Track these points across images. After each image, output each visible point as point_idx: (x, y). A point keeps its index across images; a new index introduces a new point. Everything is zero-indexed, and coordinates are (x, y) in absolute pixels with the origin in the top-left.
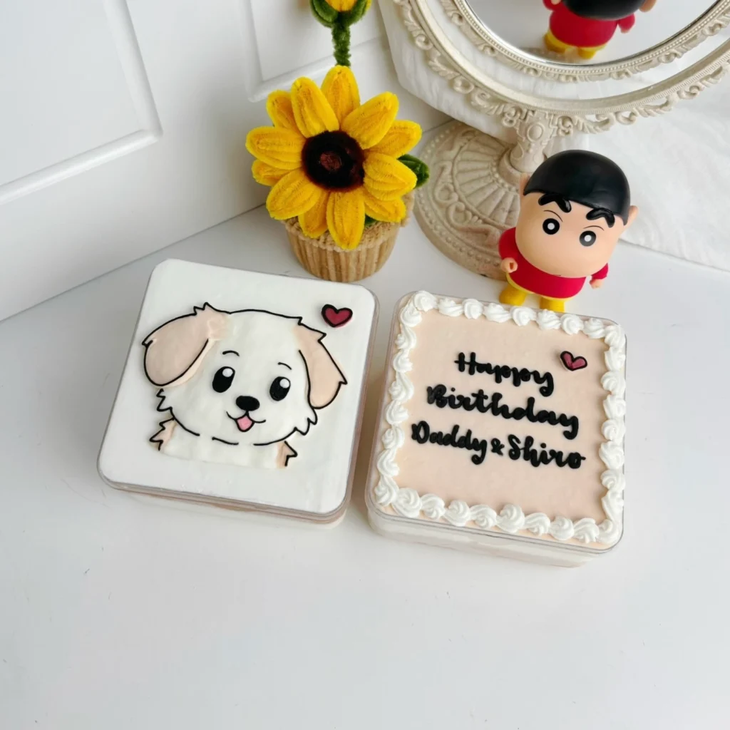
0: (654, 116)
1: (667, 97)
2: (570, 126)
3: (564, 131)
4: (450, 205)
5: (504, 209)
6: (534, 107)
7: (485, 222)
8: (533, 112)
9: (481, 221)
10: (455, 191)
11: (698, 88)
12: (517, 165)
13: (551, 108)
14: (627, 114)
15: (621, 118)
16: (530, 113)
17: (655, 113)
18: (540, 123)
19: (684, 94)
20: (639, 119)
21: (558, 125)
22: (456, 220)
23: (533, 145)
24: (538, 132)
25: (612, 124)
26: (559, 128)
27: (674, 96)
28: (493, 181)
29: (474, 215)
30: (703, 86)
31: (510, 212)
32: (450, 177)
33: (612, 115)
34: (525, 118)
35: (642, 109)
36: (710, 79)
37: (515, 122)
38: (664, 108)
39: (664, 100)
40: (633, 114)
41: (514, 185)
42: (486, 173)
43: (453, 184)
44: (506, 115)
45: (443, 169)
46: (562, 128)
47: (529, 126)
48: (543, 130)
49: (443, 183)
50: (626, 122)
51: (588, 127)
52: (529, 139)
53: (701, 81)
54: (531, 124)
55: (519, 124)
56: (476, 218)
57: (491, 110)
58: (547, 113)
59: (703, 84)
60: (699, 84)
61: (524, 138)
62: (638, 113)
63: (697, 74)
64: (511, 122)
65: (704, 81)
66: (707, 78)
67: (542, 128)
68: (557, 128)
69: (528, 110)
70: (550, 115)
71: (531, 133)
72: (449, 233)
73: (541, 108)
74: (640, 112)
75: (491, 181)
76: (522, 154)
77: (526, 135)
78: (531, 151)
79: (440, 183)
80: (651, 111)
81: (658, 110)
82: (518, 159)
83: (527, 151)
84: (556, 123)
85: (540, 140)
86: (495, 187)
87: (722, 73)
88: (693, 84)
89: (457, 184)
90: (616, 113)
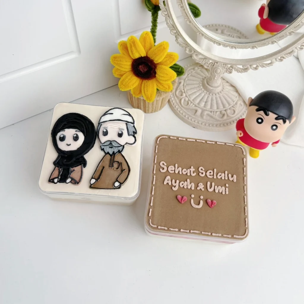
0: (265, 67)
1: (271, 61)
2: (232, 69)
3: (229, 71)
4: (182, 98)
5: (203, 101)
6: (218, 61)
7: (196, 106)
8: (217, 63)
9: (194, 105)
10: (184, 92)
11: (284, 58)
12: (210, 84)
13: (224, 62)
14: (255, 66)
15: (252, 67)
16: (216, 64)
17: (266, 66)
18: (219, 68)
19: (278, 60)
20: (260, 68)
21: (227, 69)
22: (184, 104)
23: (216, 76)
24: (219, 71)
25: (249, 70)
26: (227, 70)
27: (274, 60)
28: (200, 90)
29: (191, 103)
30: (285, 57)
31: (206, 102)
32: (182, 86)
33: (249, 66)
34: (214, 65)
35: (261, 64)
36: (288, 55)
37: (210, 66)
38: (270, 65)
39: (269, 62)
40: (257, 66)
41: (208, 91)
42: (197, 85)
43: (184, 89)
44: (206, 64)
45: (180, 83)
46: (228, 70)
47: (215, 68)
48: (220, 70)
49: (180, 89)
50: (254, 69)
51: (239, 70)
52: (215, 73)
53: (285, 55)
54: (216, 68)
55: (211, 68)
56: (192, 104)
57: (200, 61)
58: (223, 64)
59: (286, 56)
60: (284, 56)
61: (213, 73)
62: (259, 66)
63: (283, 52)
64: (208, 66)
65: (286, 55)
66: (287, 54)
67: (220, 69)
68: (226, 70)
69: (215, 62)
70: (224, 64)
71: (216, 72)
72: (181, 109)
73: (220, 62)
74: (260, 66)
75: (199, 89)
76: (212, 79)
77: (214, 72)
78: (216, 78)
79: (178, 89)
80: (265, 65)
81: (267, 65)
82: (210, 81)
83: (214, 78)
84: (226, 68)
85: (219, 74)
86: (201, 92)
87: (293, 52)
88: (281, 56)
89: (185, 90)
90: (250, 66)
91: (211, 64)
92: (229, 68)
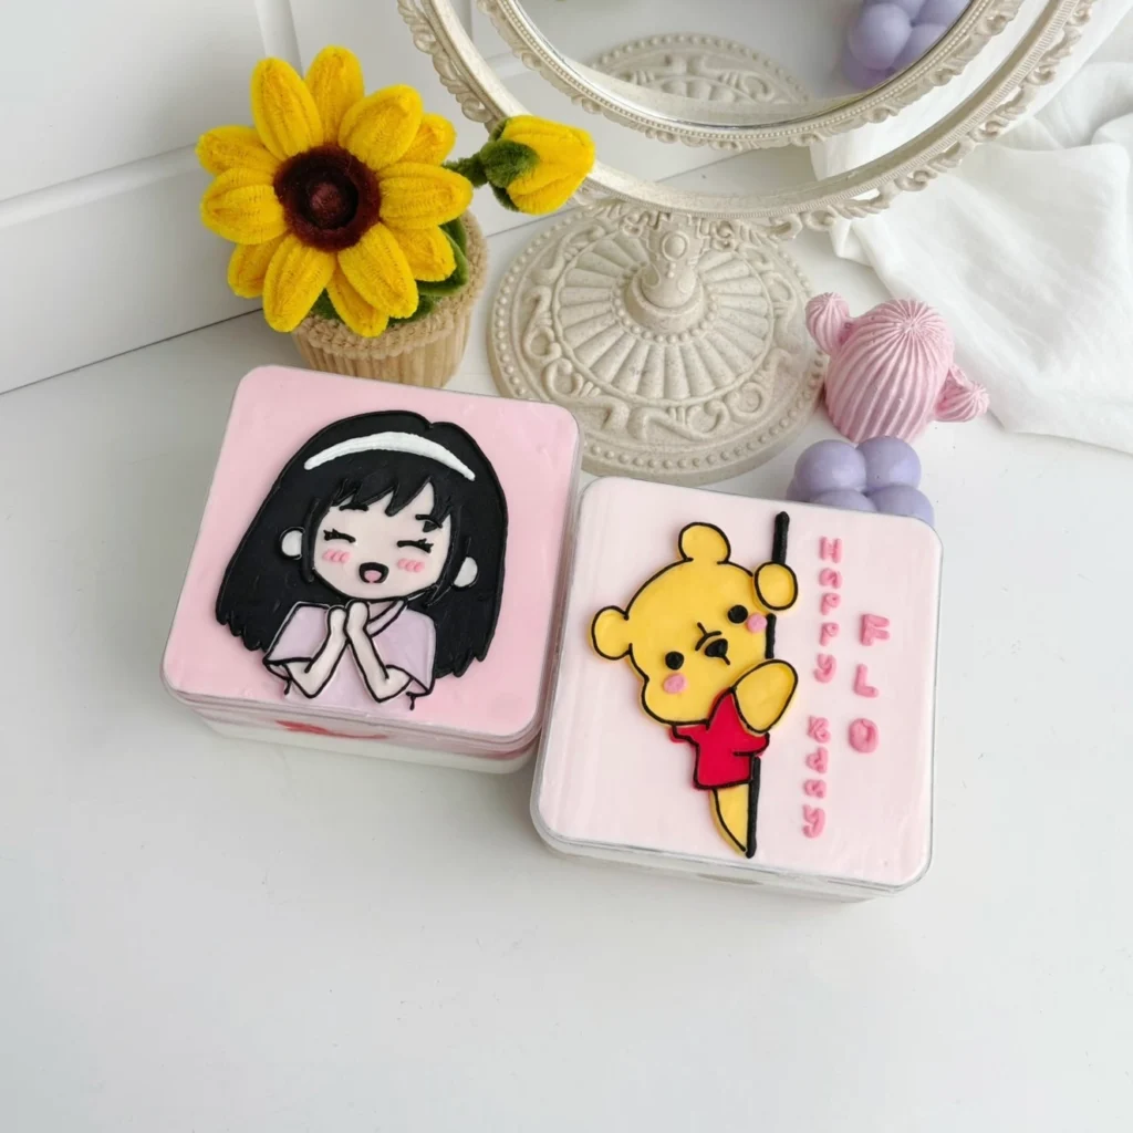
2: (729, 235)
3: (720, 243)
6: (668, 208)
7: (605, 392)
8: (668, 215)
9: (598, 392)
10: (557, 339)
12: (653, 298)
13: (694, 209)
16: (663, 218)
18: (680, 233)
21: (710, 234)
23: (674, 266)
24: (679, 245)
26: (712, 239)
28: (617, 322)
31: (644, 373)
33: (794, 217)
34: (656, 226)
37: (641, 230)
41: (649, 328)
43: (553, 327)
44: (626, 220)
46: (717, 237)
47: (663, 237)
48: (686, 244)
49: (536, 326)
51: (759, 237)
52: (667, 256)
54: (667, 233)
55: (648, 233)
56: (590, 386)
58: (690, 216)
61: (658, 256)
64: (636, 230)
67: (684, 239)
69: (660, 213)
70: (695, 219)
71: (669, 249)
73: (679, 210)
75: (613, 322)
76: (658, 280)
77: (661, 253)
78: (672, 275)
82: (653, 287)
83: (666, 275)
84: (707, 231)
85: (682, 258)
86: (620, 332)
89: (560, 329)
91: (646, 219)
92: (718, 231)
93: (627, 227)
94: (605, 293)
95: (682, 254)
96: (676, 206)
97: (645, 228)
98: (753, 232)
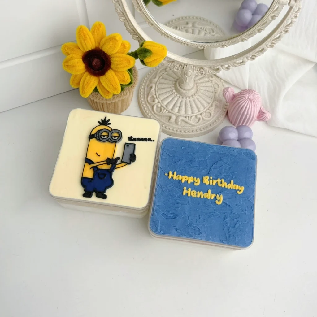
0: (238, 67)
4: (155, 104)
5: (177, 106)
7: (169, 112)
8: (186, 65)
12: (182, 87)
13: (193, 64)
14: (226, 66)
18: (189, 70)
19: (249, 58)
22: (157, 111)
26: (198, 72)
27: (245, 59)
29: (164, 109)
32: (154, 91)
33: (220, 67)
34: (183, 68)
35: (232, 64)
39: (241, 61)
40: (229, 66)
41: (181, 95)
42: (169, 90)
43: (155, 94)
45: (151, 87)
48: (191, 73)
54: (186, 70)
57: (169, 65)
65: (257, 53)
70: (194, 67)
71: (187, 74)
77: (184, 75)
78: (187, 81)
79: (150, 94)
86: (173, 96)
88: (253, 55)
91: (181, 66)
92: (200, 70)
93: (175, 68)
94: (170, 86)
95: (190, 76)
96: (189, 63)
97: (180, 69)
98: (209, 70)
